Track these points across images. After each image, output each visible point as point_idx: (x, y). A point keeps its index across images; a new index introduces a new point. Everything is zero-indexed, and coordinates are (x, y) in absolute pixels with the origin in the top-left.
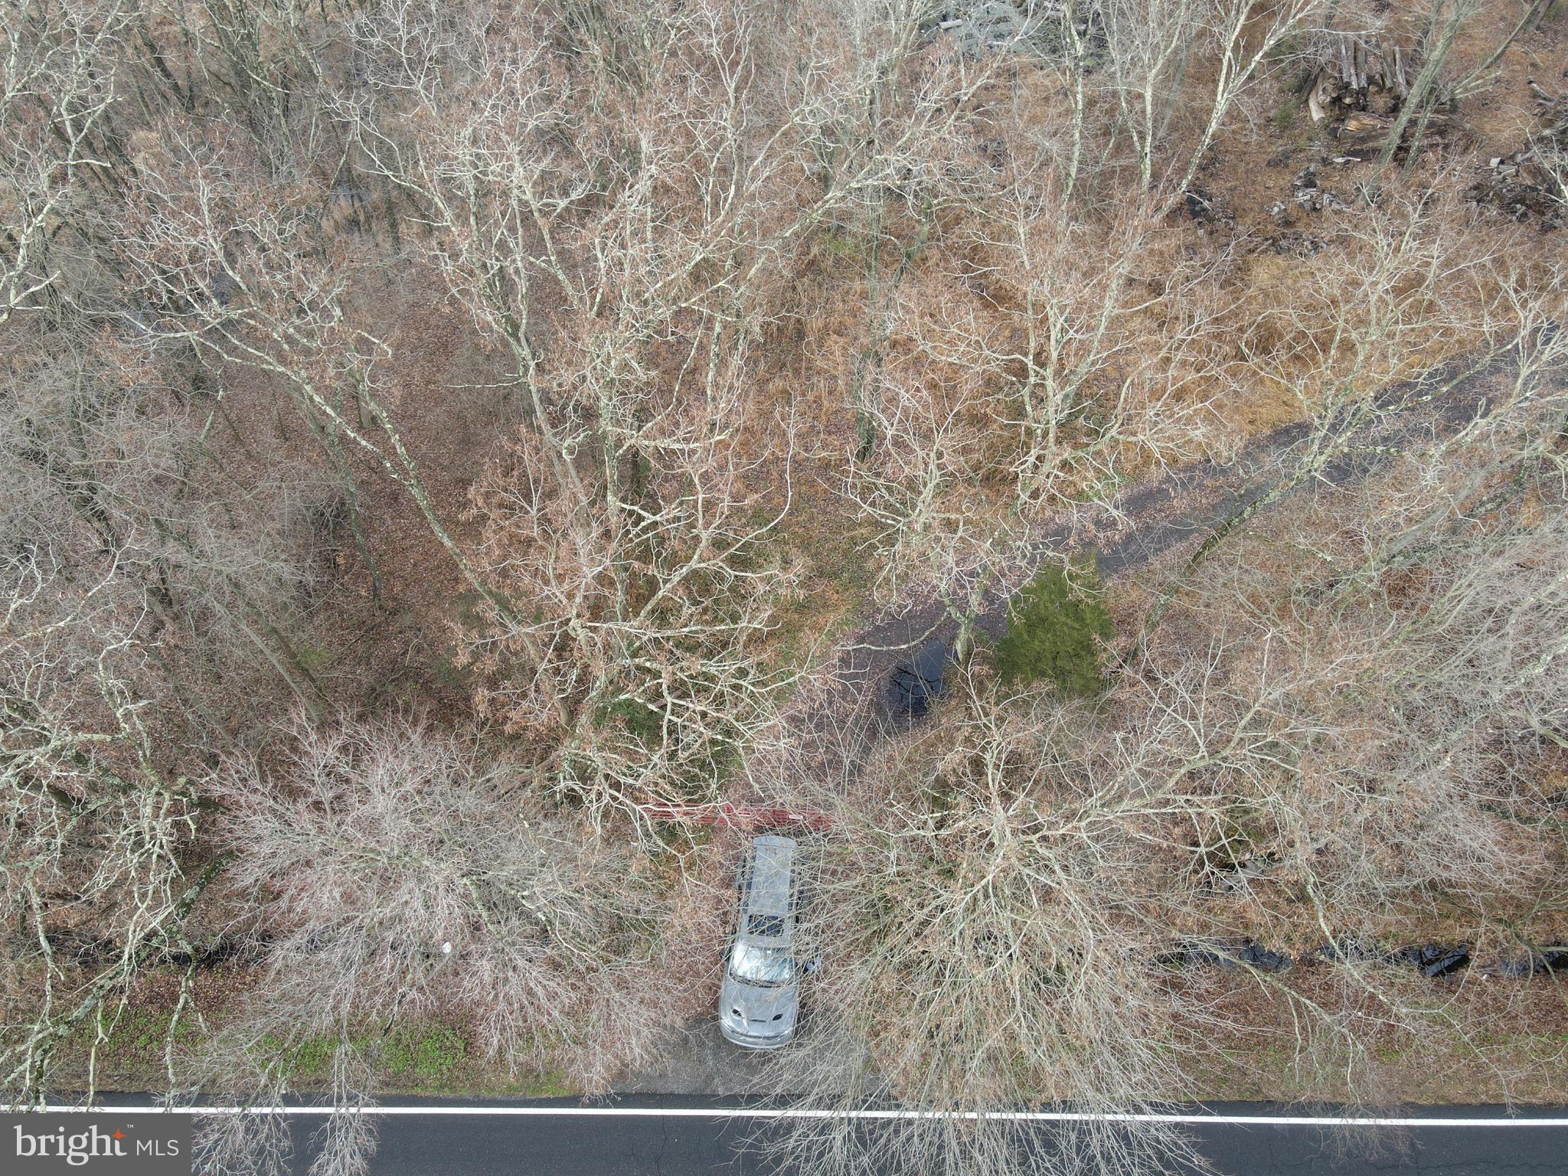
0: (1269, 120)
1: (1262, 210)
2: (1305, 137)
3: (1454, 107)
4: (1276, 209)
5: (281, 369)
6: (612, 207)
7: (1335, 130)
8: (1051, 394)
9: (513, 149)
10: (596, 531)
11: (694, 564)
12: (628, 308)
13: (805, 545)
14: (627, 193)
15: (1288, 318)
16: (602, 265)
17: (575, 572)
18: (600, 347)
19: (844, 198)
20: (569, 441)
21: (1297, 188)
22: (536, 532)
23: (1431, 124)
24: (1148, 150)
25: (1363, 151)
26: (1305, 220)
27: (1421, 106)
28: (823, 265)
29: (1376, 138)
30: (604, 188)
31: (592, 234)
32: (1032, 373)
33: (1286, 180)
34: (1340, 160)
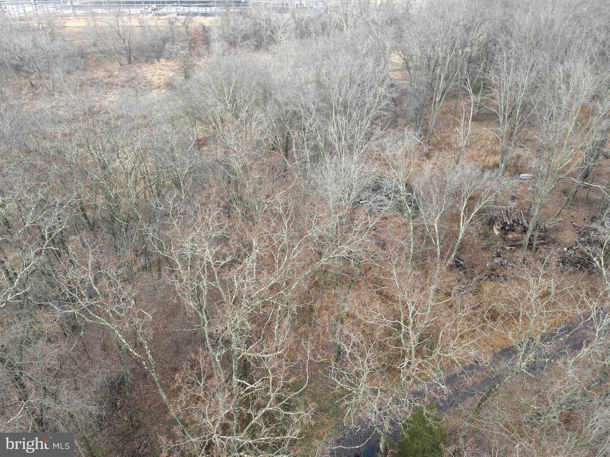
0: (480, 234)
1: (482, 265)
2: (494, 239)
3: (546, 230)
4: (488, 265)
5: (107, 324)
6: (241, 264)
7: (504, 238)
8: (411, 336)
9: (206, 244)
10: (227, 394)
11: (267, 408)
12: (245, 301)
13: (314, 397)
14: (247, 259)
15: (500, 306)
16: (236, 285)
17: (216, 412)
18: (234, 316)
19: (327, 261)
20: (218, 354)
21: (494, 258)
22: (202, 394)
23: (539, 236)
24: (438, 244)
25: (516, 245)
26: (499, 269)
27: (534, 230)
28: (320, 284)
29: (520, 240)
30: (239, 257)
31: (233, 274)
32: (403, 327)
33: (489, 255)
34: (508, 248)
